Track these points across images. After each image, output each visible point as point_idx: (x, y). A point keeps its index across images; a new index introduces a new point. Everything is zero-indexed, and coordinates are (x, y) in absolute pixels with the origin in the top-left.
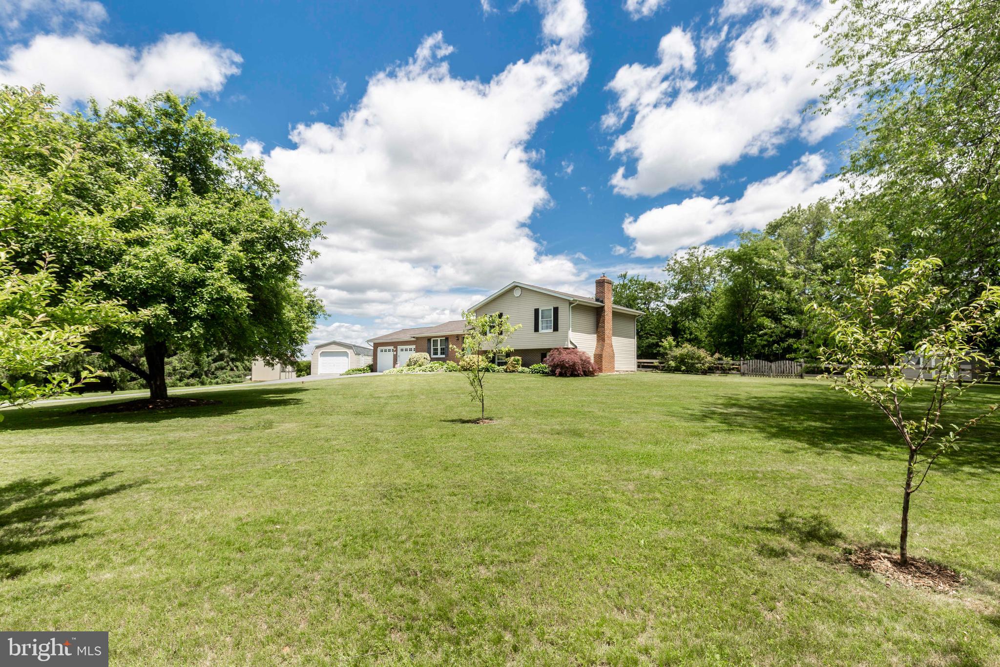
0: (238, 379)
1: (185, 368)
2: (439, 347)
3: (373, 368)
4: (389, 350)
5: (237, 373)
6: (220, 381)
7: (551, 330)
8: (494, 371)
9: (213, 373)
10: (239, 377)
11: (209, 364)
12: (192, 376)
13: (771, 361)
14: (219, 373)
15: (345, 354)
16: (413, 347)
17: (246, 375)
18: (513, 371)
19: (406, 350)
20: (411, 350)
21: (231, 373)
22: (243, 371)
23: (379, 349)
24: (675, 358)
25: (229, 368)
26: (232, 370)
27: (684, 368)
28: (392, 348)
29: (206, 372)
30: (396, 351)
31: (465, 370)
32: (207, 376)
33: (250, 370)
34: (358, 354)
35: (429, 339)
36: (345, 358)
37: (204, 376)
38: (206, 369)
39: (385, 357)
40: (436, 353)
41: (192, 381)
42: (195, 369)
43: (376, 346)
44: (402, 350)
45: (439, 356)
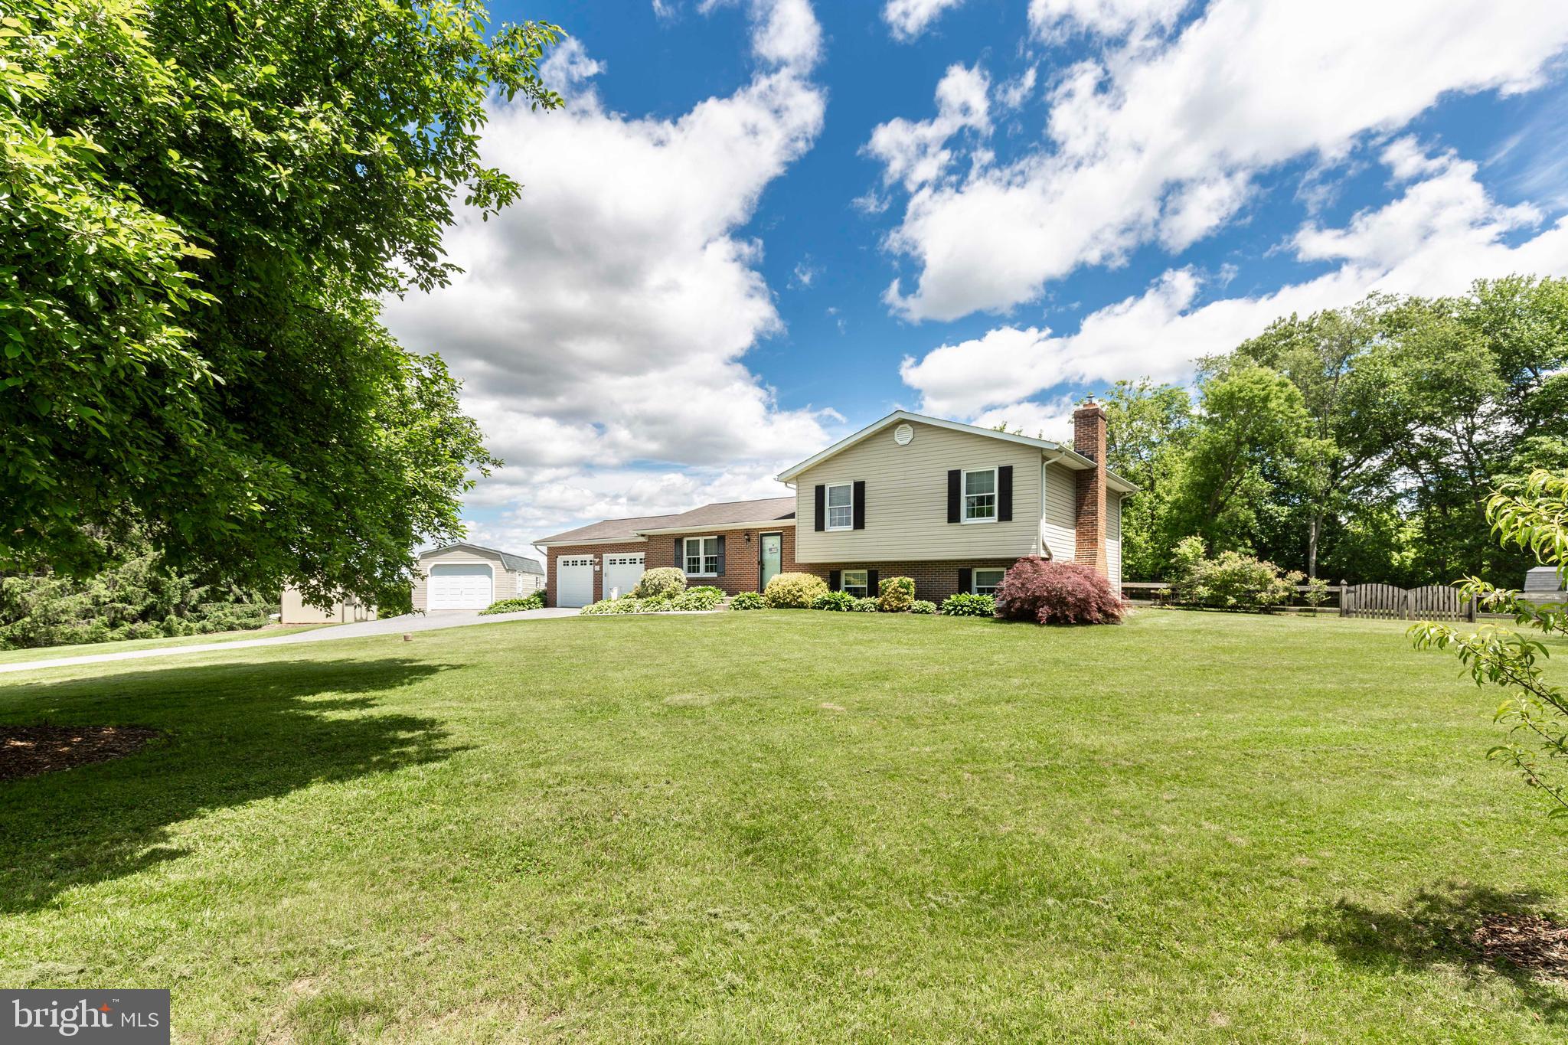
0: (252, 621)
1: (126, 600)
2: (702, 556)
3: (547, 599)
4: (584, 563)
5: (250, 607)
6: (209, 626)
7: (995, 518)
8: (850, 608)
9: (194, 609)
10: (253, 615)
11: (184, 590)
12: (144, 616)
13: (1407, 588)
14: (207, 608)
15: (486, 570)
16: (642, 555)
17: (269, 612)
18: (899, 609)
19: (623, 562)
20: (633, 561)
21: (237, 608)
22: (264, 604)
23: (561, 559)
24: (1207, 581)
25: (231, 598)
26: (238, 600)
27: (1232, 601)
28: (589, 557)
29: (177, 606)
30: (600, 563)
31: (780, 606)
32: (180, 614)
33: (279, 601)
34: (510, 570)
35: (678, 540)
36: (485, 578)
37: (173, 617)
38: (176, 600)
39: (575, 577)
40: (696, 570)
41: (141, 626)
42: (149, 601)
43: (553, 553)
44: (613, 562)
45: (702, 574)
